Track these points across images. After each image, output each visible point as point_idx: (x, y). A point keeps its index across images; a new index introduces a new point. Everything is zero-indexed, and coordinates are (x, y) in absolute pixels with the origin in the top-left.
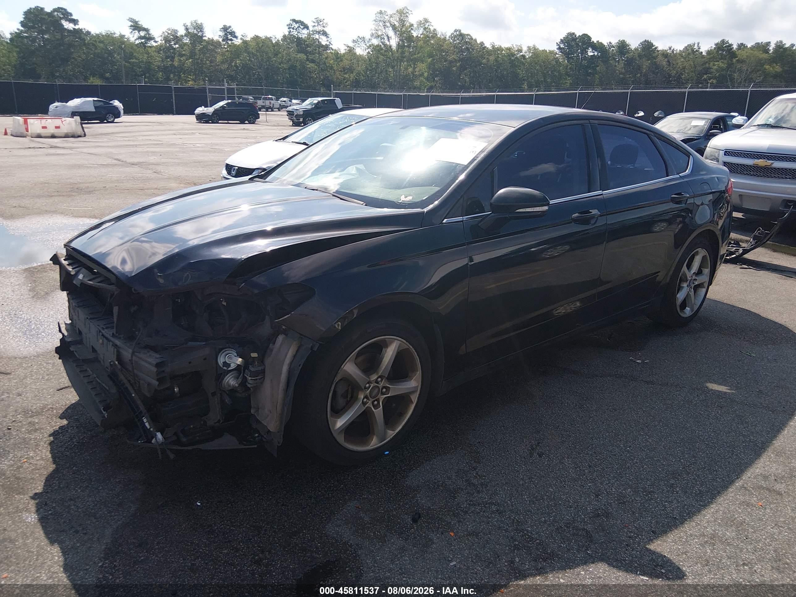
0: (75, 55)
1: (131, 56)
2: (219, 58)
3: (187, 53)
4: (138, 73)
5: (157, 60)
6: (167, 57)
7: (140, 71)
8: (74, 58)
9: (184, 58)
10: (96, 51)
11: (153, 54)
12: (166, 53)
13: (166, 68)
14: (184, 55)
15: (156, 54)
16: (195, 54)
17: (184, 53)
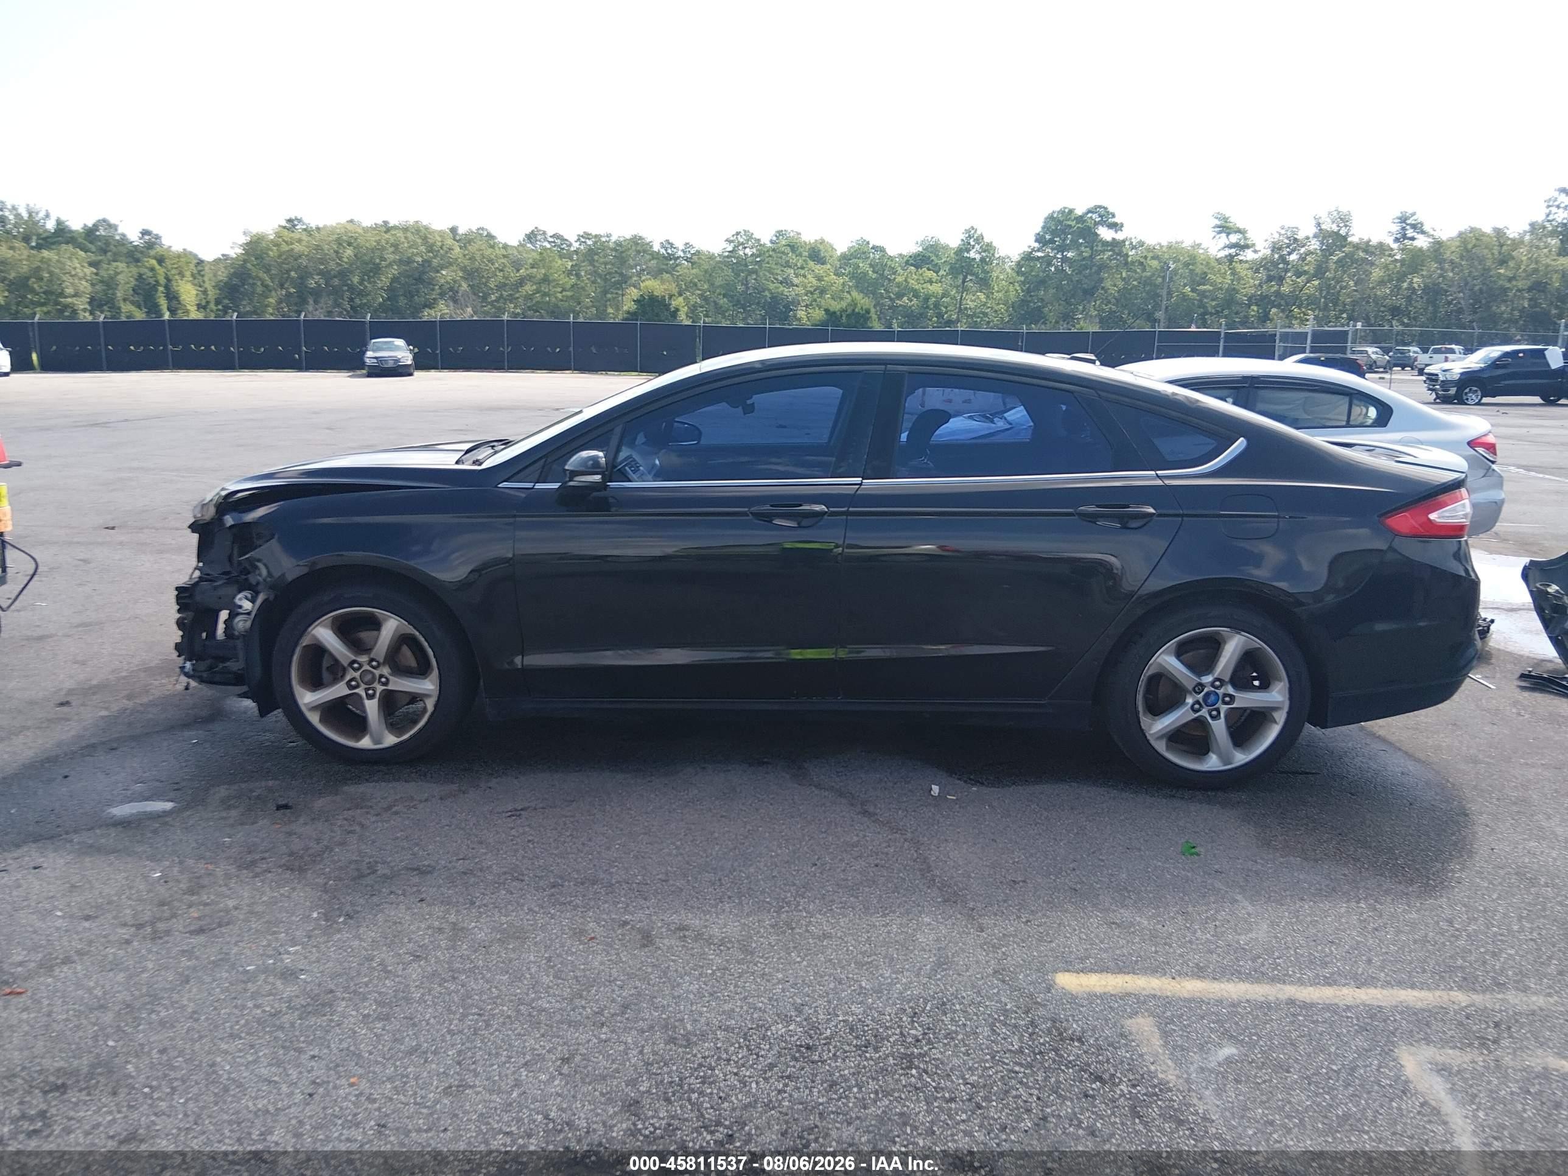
0: (1108, 284)
1: (1204, 279)
2: (1377, 274)
3: (1311, 269)
4: (1210, 309)
5: (1250, 284)
6: (1270, 279)
7: (1214, 307)
8: (1103, 288)
9: (1303, 278)
10: (1144, 274)
11: (1243, 273)
12: (1269, 270)
13: (1263, 297)
14: (1305, 272)
15: (1250, 273)
16: (1327, 270)
17: (1306, 268)
